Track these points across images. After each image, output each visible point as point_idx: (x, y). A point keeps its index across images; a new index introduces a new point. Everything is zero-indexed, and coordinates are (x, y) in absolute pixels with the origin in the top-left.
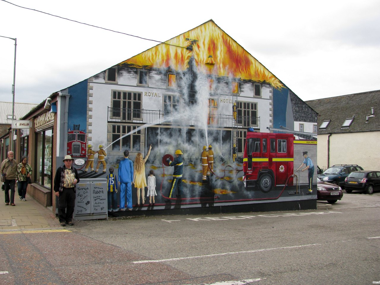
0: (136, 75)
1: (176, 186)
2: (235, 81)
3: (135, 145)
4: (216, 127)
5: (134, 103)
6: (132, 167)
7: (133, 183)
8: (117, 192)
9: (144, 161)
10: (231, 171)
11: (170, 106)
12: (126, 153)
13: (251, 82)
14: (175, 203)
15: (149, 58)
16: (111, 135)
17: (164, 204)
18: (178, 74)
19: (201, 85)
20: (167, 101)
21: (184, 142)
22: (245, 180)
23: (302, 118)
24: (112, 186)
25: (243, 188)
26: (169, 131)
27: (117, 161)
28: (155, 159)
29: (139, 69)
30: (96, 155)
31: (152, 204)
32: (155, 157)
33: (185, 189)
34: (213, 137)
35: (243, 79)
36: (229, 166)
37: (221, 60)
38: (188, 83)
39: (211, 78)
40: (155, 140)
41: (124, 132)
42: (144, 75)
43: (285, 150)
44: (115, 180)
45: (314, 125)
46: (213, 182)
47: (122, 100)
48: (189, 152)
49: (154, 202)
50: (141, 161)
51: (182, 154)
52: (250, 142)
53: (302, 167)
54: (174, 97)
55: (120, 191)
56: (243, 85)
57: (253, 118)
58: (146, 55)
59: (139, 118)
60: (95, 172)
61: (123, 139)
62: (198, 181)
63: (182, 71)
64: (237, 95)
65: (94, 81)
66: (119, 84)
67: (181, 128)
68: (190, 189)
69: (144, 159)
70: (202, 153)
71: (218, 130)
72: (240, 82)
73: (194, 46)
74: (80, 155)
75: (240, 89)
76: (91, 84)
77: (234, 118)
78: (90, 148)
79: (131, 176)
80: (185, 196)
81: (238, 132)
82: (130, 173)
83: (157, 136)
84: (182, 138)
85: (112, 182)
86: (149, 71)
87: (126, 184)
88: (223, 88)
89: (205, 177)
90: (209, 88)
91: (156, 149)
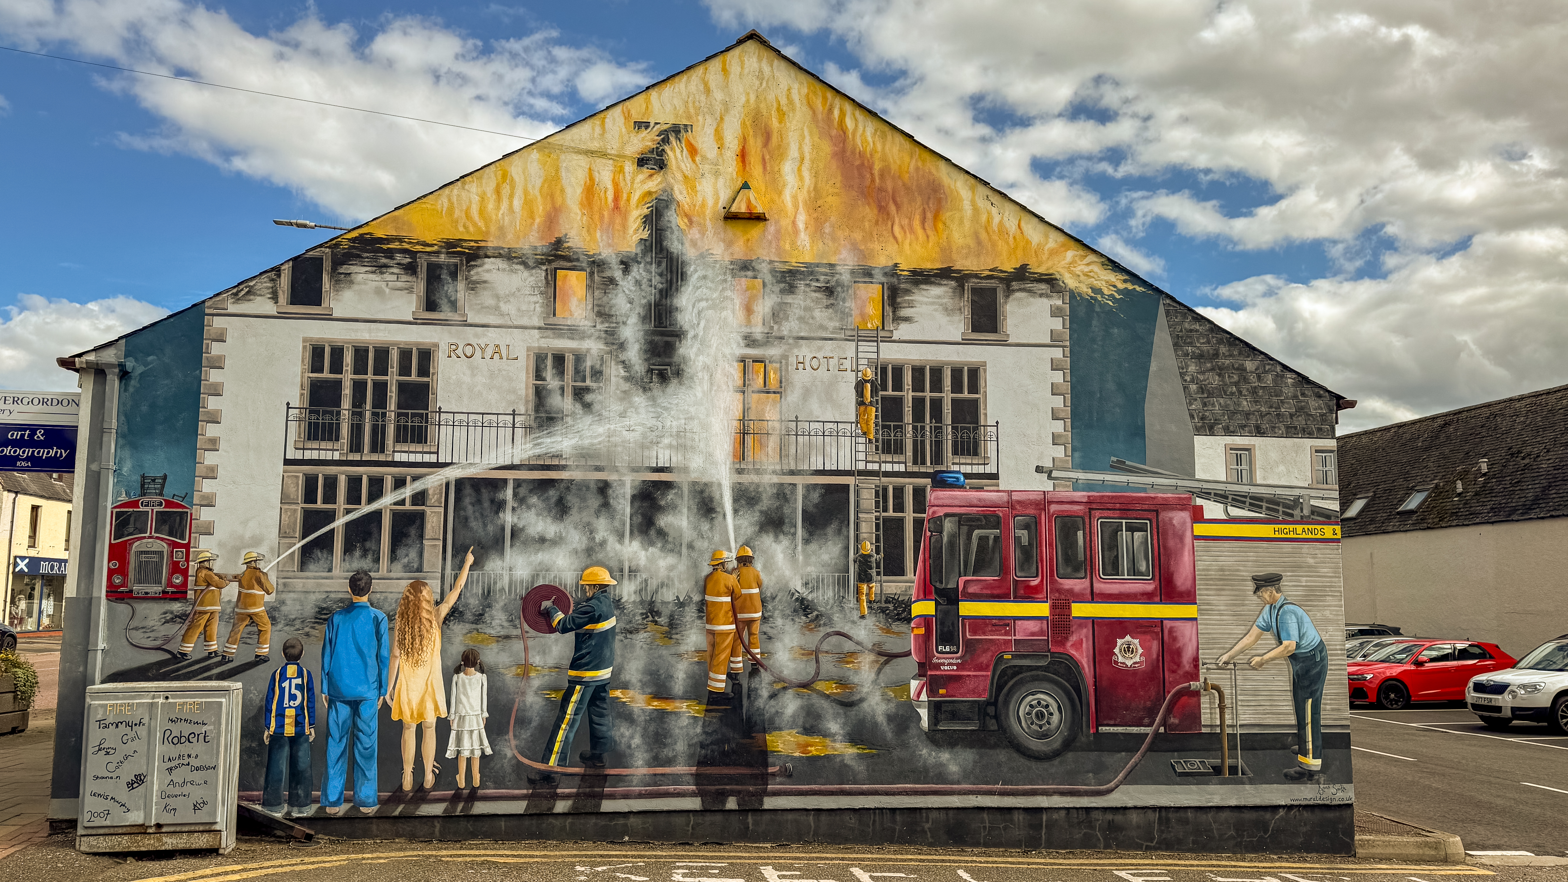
0: (410, 278)
1: (579, 717)
2: (867, 280)
3: (401, 552)
4: (774, 472)
5: (402, 387)
6: (385, 638)
7: (385, 702)
8: (311, 739)
9: (438, 614)
10: (845, 658)
11: (562, 394)
12: (360, 580)
13: (953, 278)
14: (574, 790)
15: (468, 208)
16: (295, 510)
17: (525, 791)
18: (597, 265)
19: (703, 304)
20: (549, 373)
21: (621, 536)
22: (924, 697)
23: (1239, 419)
24: (290, 713)
25: (913, 731)
26: (553, 493)
27: (319, 613)
28: (489, 606)
29: (425, 257)
30: (231, 591)
31: (466, 792)
32: (488, 595)
33: (622, 730)
34: (761, 512)
35: (912, 267)
36: (839, 633)
37: (802, 196)
38: (644, 301)
39: (750, 273)
40: (490, 528)
41: (354, 498)
42: (445, 276)
43: (1143, 568)
44: (308, 688)
45: (1317, 451)
46: (760, 703)
47: (348, 378)
48: (644, 576)
49: (477, 781)
50: (424, 614)
51: (615, 583)
52: (945, 534)
53: (1249, 647)
54: (579, 358)
55: (325, 734)
56: (907, 292)
57: (963, 428)
58: (455, 199)
59: (419, 442)
60: (224, 657)
61: (348, 525)
62: (685, 697)
63: (617, 255)
64: (880, 336)
65: (232, 308)
66: (336, 315)
67: (612, 477)
68: (645, 729)
69: (437, 603)
70: (708, 577)
71: (782, 484)
72: (895, 280)
73: (672, 149)
74: (164, 592)
75: (894, 312)
76: (218, 322)
77: (865, 433)
78: (205, 565)
79: (380, 675)
80: (622, 759)
81: (885, 489)
82: (372, 661)
83: (501, 515)
84: (613, 518)
85: (293, 697)
86: (468, 262)
87: (355, 705)
88: (807, 309)
89: (721, 681)
90: (741, 314)
91: (495, 566)
